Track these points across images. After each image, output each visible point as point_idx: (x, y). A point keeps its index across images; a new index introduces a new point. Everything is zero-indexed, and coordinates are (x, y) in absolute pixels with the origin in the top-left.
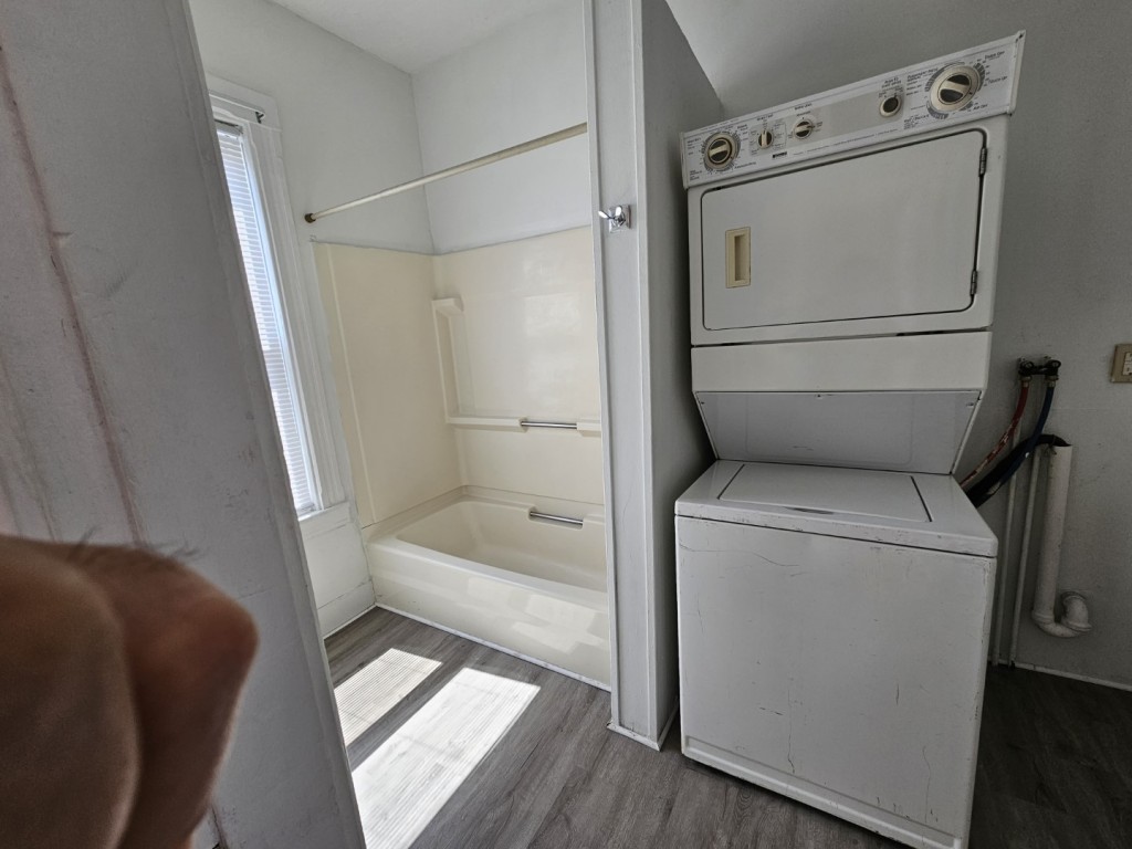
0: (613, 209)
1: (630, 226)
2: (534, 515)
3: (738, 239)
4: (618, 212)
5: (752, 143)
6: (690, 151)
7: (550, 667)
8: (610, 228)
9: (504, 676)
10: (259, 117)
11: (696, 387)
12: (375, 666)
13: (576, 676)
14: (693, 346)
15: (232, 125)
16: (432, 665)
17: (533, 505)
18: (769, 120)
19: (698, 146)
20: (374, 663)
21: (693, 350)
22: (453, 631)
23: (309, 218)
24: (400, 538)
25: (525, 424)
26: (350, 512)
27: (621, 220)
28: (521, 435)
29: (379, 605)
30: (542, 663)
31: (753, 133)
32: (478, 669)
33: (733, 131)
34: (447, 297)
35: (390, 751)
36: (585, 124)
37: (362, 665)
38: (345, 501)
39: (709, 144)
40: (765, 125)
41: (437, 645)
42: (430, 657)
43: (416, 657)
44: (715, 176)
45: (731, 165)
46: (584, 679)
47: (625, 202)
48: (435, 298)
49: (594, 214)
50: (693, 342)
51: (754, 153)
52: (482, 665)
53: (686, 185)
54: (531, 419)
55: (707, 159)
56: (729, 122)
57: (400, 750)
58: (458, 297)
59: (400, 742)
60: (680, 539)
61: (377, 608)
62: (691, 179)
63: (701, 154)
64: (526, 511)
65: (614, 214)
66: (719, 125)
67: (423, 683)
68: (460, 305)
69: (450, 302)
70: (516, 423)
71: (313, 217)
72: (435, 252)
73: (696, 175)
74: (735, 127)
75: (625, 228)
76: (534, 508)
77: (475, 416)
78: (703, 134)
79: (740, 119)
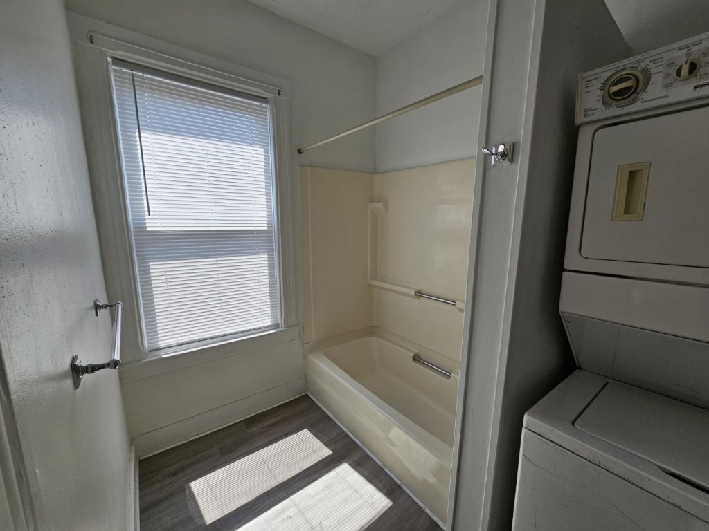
0: (497, 147)
1: (512, 161)
2: (416, 358)
3: (632, 174)
4: (501, 148)
5: (667, 76)
6: (586, 90)
7: (404, 488)
8: (493, 162)
9: (370, 481)
10: (279, 92)
11: (563, 307)
12: (294, 438)
13: (422, 505)
14: (565, 270)
15: (265, 98)
16: (327, 452)
17: (417, 351)
18: (694, 49)
19: (597, 84)
20: (294, 436)
21: (564, 273)
22: (345, 430)
23: (300, 152)
24: (326, 355)
25: (419, 294)
26: (299, 333)
27: (503, 155)
28: (415, 301)
29: (308, 393)
30: (398, 482)
31: (670, 65)
32: (354, 468)
33: (643, 65)
34: (378, 202)
35: (283, 511)
36: (481, 77)
37: (287, 435)
38: (298, 324)
39: (610, 81)
40: (688, 55)
41: (333, 437)
42: (327, 444)
43: (318, 441)
44: (614, 111)
45: (635, 101)
46: (427, 511)
47: (510, 139)
48: (372, 201)
49: (479, 150)
50: (566, 266)
51: (668, 86)
52: (357, 466)
53: (577, 122)
54: (423, 291)
55: (607, 96)
56: (639, 57)
57: (288, 513)
58: (385, 202)
59: (291, 506)
60: (524, 450)
61: (307, 395)
62: (585, 116)
63: (599, 93)
64: (411, 355)
65: (497, 150)
66: (626, 61)
67: (317, 464)
68: (386, 207)
69: (380, 205)
70: (413, 293)
71: (302, 151)
72: (375, 172)
73: (590, 113)
74: (647, 62)
75: (506, 163)
76: (417, 354)
77: (386, 282)
78: (605, 72)
79: (653, 52)
